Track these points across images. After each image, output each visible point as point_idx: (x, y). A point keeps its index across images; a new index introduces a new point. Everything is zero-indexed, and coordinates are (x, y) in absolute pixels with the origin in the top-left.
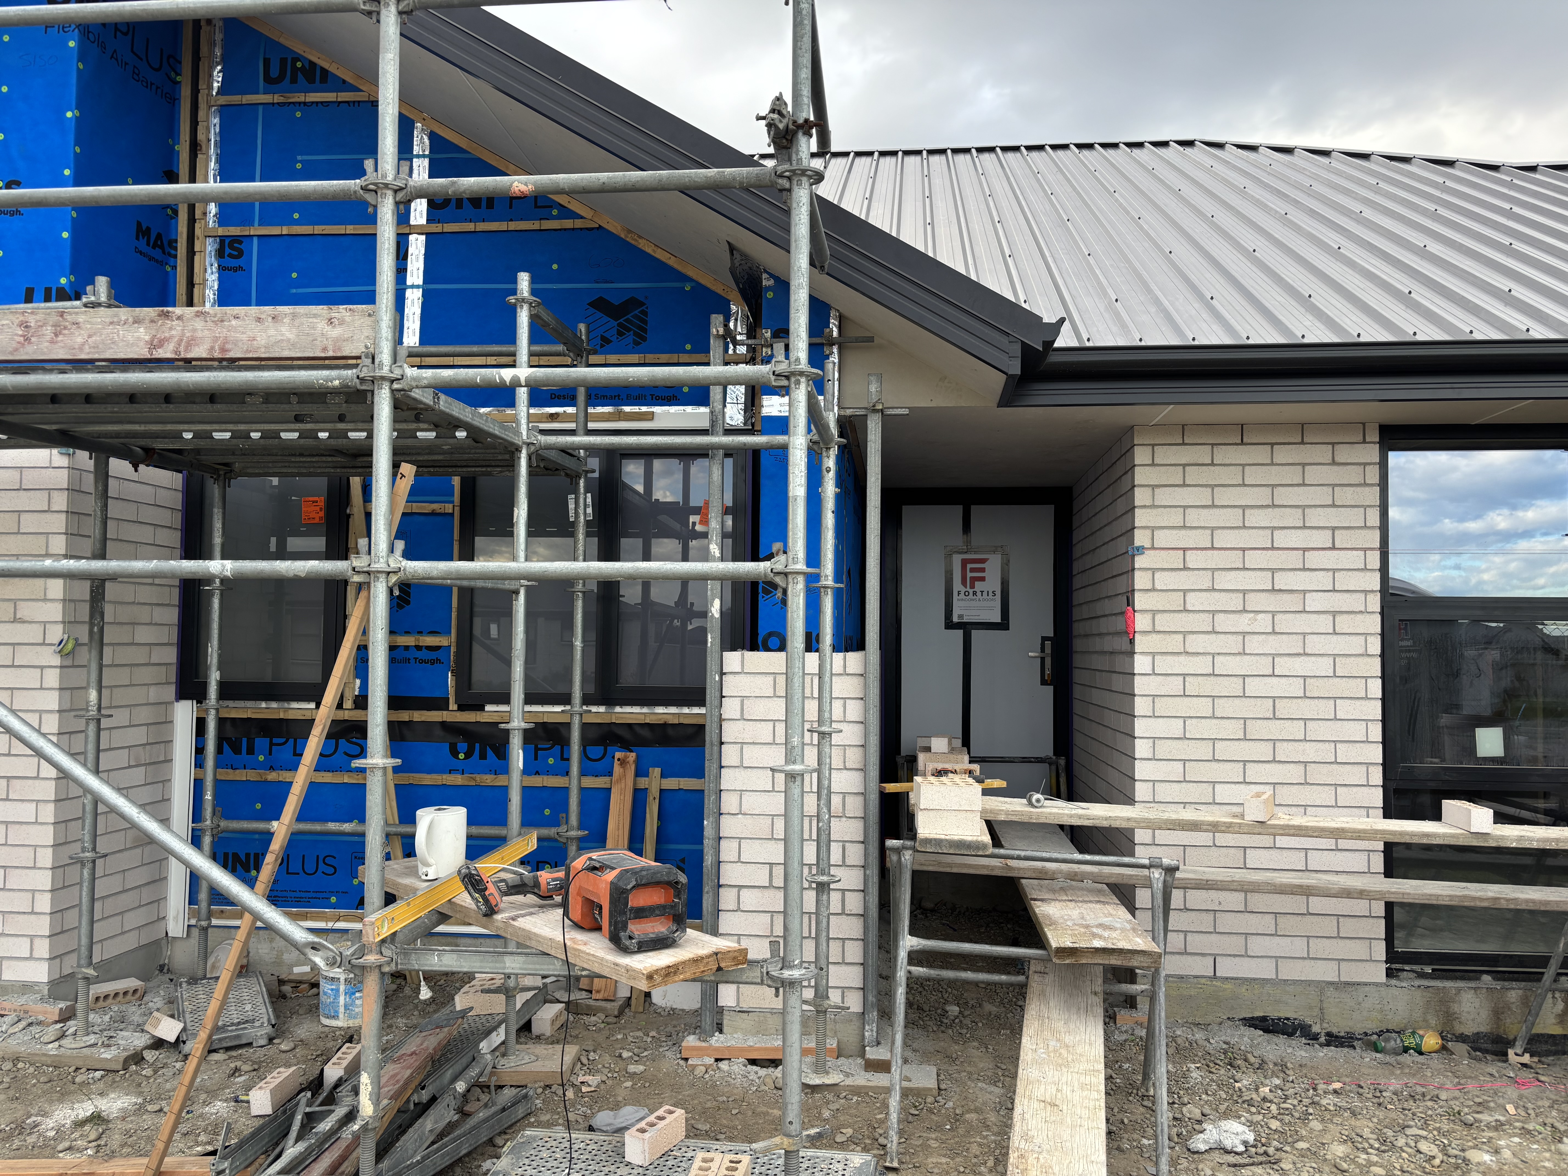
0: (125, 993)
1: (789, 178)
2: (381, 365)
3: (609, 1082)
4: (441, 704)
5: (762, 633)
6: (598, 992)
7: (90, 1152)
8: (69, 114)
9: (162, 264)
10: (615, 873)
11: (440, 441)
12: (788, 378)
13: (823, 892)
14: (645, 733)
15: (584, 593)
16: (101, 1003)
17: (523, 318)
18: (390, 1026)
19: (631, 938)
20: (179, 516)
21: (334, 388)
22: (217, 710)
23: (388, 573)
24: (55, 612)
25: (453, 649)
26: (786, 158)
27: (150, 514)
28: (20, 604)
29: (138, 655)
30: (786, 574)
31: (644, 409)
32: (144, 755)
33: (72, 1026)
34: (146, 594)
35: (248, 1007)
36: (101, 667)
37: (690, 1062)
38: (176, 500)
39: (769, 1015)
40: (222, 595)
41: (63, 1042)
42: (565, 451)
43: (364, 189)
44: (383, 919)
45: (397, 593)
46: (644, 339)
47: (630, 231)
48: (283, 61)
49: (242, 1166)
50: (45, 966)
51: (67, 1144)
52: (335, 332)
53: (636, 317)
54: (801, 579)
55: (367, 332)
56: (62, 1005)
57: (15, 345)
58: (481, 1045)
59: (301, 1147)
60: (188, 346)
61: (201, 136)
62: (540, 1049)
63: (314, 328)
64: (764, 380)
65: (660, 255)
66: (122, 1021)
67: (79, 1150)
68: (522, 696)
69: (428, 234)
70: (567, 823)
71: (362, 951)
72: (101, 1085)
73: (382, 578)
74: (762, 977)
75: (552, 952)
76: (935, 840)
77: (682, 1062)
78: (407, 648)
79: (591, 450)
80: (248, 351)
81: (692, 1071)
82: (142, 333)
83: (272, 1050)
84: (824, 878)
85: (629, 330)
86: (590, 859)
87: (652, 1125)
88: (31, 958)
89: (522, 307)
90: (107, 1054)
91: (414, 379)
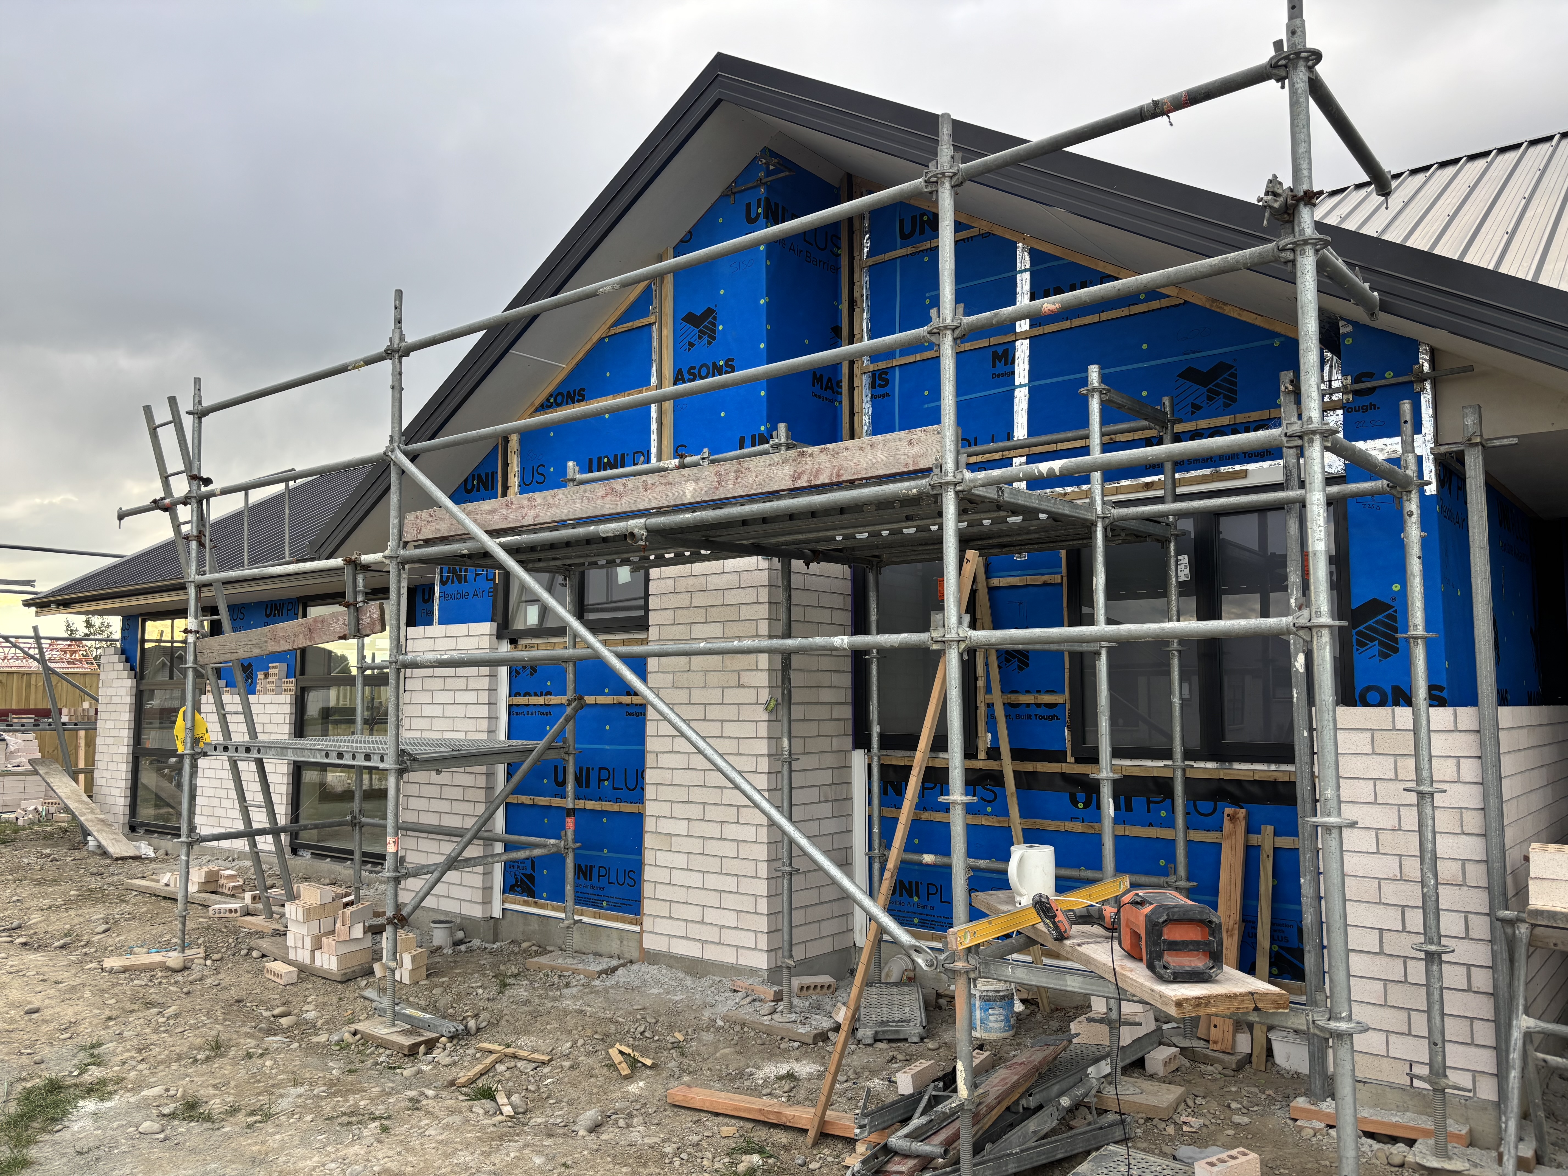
0: (822, 987)
1: (1293, 250)
2: (946, 472)
3: (1212, 1128)
4: (1059, 757)
5: (1359, 686)
6: (1215, 1042)
7: (783, 1099)
8: (762, 302)
9: (832, 401)
10: (1152, 907)
11: (1026, 523)
12: (1301, 437)
13: (1433, 962)
14: (1255, 790)
15: (1179, 651)
16: (804, 992)
17: (1095, 406)
18: (1019, 1044)
19: (1165, 967)
20: (849, 600)
21: (914, 495)
22: (879, 758)
23: (959, 641)
24: (762, 679)
25: (1067, 706)
26: (1290, 231)
27: (826, 600)
28: (743, 674)
29: (822, 712)
30: (1310, 628)
31: (1237, 468)
32: (831, 793)
33: (781, 1006)
34: (827, 663)
35: (907, 1010)
36: (790, 721)
37: (1298, 1123)
38: (846, 587)
39: (1388, 1089)
40: (878, 662)
41: (775, 1016)
42: (1150, 519)
43: (930, 333)
44: (966, 931)
45: (966, 657)
46: (1234, 400)
47: (1214, 301)
48: (914, 218)
49: (881, 1127)
50: (764, 956)
51: (768, 1090)
52: (914, 450)
53: (1225, 380)
54: (1326, 633)
55: (937, 447)
56: (776, 988)
57: (713, 489)
58: (1089, 1070)
59: (923, 1120)
60: (816, 475)
61: (856, 294)
62: (1147, 1085)
63: (899, 450)
64: (1276, 443)
65: (1246, 317)
66: (818, 1008)
67: (777, 1097)
68: (1109, 749)
69: (1031, 338)
70: (1175, 873)
71: (953, 957)
72: (797, 1053)
73: (954, 645)
74: (1308, 1025)
75: (1106, 976)
76: (1548, 912)
77: (1290, 1122)
78: (1028, 705)
79: (1181, 515)
80: (854, 474)
81: (1299, 1132)
82: (788, 470)
83: (922, 1047)
84: (1434, 948)
85: (1218, 394)
86: (1137, 895)
87: (1223, 1161)
88: (755, 949)
89: (1092, 396)
90: (802, 1030)
91: (971, 481)
